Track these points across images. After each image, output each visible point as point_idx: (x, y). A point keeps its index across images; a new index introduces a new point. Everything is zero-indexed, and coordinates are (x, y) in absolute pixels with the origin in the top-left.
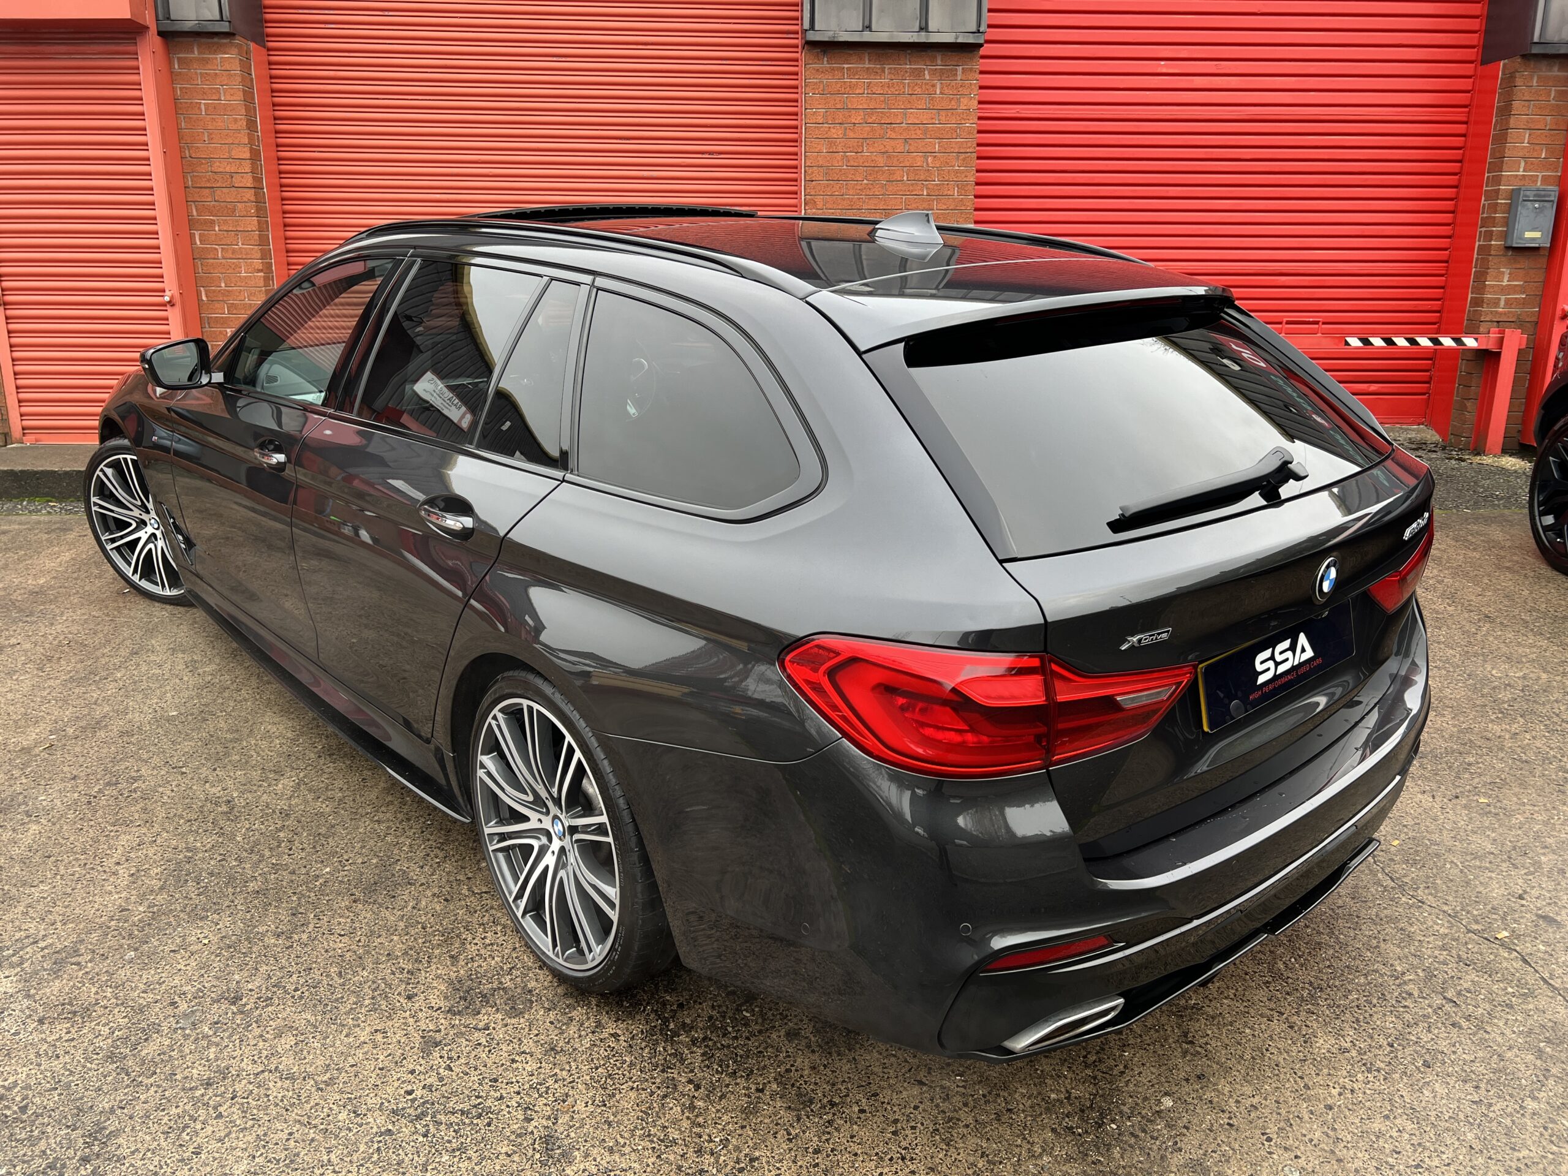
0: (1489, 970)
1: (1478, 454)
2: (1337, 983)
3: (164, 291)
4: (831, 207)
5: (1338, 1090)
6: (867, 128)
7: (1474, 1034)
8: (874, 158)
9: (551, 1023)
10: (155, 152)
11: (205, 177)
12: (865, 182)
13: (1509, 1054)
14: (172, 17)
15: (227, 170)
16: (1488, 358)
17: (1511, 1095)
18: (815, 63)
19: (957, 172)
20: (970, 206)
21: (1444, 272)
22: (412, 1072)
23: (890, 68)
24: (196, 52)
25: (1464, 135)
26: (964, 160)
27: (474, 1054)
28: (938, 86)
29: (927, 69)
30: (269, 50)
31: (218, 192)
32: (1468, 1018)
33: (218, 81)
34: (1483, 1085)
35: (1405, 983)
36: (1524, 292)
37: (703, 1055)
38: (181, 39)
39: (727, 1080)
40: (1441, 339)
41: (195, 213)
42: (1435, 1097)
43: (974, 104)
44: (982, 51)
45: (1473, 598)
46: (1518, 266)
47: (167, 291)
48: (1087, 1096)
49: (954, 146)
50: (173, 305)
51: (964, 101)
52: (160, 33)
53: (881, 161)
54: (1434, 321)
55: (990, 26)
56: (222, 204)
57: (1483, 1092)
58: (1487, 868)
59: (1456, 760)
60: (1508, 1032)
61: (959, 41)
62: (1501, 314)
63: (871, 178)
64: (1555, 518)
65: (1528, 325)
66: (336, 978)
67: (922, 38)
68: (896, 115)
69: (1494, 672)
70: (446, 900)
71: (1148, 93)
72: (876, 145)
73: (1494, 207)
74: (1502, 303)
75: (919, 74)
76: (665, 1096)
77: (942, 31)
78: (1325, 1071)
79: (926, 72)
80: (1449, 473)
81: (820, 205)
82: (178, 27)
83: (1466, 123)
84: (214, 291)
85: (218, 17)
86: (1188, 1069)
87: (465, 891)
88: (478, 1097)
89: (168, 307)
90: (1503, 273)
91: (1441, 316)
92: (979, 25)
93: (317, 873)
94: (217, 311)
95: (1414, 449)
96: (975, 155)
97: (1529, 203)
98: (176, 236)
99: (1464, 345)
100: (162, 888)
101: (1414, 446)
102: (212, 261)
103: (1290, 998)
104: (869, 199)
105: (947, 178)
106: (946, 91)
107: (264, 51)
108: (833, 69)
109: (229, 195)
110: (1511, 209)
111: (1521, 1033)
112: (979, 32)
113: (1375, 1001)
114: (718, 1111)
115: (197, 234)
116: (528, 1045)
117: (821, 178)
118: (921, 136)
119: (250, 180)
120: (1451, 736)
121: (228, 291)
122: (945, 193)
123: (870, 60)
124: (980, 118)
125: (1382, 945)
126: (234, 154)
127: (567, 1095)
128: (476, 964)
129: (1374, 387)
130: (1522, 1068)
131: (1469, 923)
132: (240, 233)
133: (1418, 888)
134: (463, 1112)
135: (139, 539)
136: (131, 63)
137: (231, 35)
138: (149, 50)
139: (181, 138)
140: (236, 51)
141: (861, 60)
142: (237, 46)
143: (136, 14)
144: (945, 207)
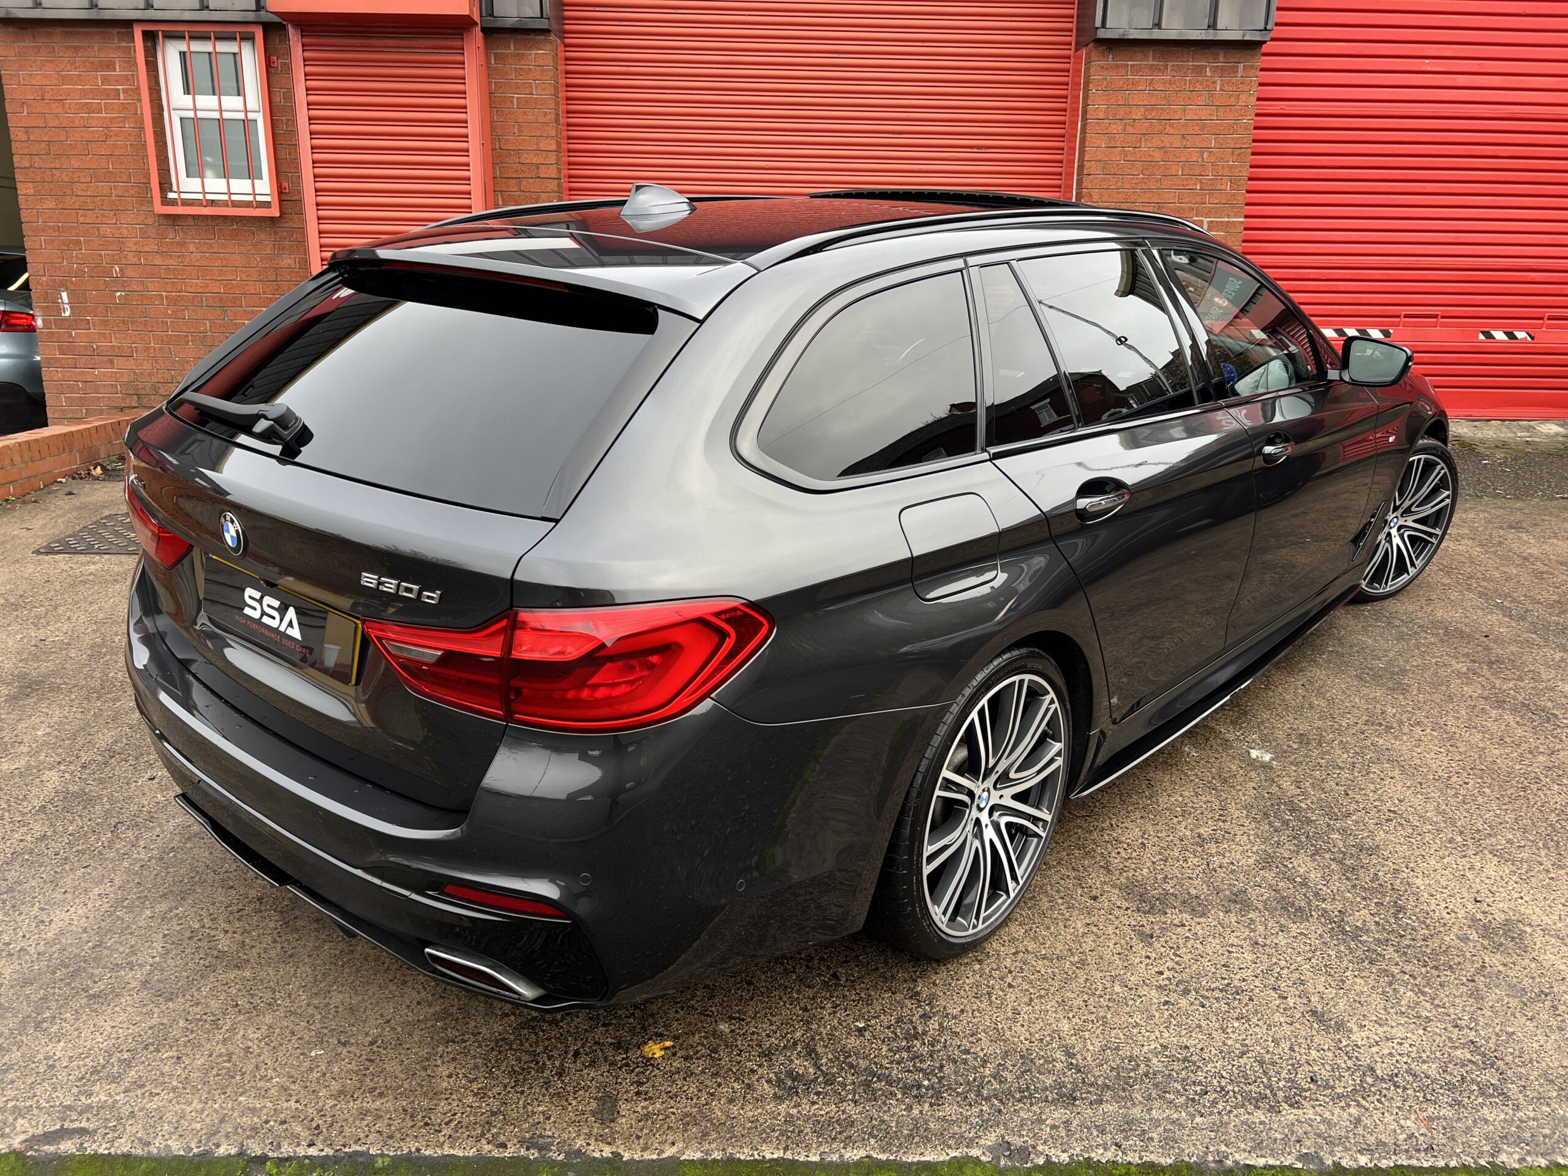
4: (1106, 200)
6: (1147, 124)
8: (1151, 153)
10: (474, 145)
11: (512, 168)
12: (1141, 176)
14: (495, 15)
15: (534, 161)
18: (1101, 60)
19: (1231, 167)
20: (1242, 201)
22: (1148, 957)
23: (1173, 65)
24: (512, 48)
26: (1239, 155)
27: (1189, 944)
28: (1219, 82)
29: (1208, 65)
30: (566, 46)
33: (531, 76)
38: (499, 36)
43: (1253, 101)
44: (1265, 48)
49: (1229, 141)
51: (1243, 97)
52: (483, 30)
55: (1277, 24)
56: (527, 194)
61: (1246, 38)
63: (1147, 173)
67: (1210, 35)
68: (1175, 111)
71: (1411, 90)
72: (1154, 140)
75: (1200, 71)
77: (1230, 28)
79: (1208, 69)
81: (1095, 197)
82: (499, 25)
85: (539, 15)
88: (1223, 978)
92: (1266, 23)
96: (1250, 151)
104: (1144, 193)
105: (1220, 173)
106: (1226, 88)
107: (563, 49)
108: (1117, 66)
112: (1266, 29)
117: (1098, 173)
118: (1199, 132)
119: (554, 171)
122: (1218, 188)
123: (1154, 58)
124: (1257, 115)
126: (542, 146)
136: (459, 58)
137: (546, 31)
138: (474, 44)
139: (493, 129)
140: (548, 47)
141: (1146, 57)
142: (551, 42)
143: (471, 10)
144: (1217, 201)
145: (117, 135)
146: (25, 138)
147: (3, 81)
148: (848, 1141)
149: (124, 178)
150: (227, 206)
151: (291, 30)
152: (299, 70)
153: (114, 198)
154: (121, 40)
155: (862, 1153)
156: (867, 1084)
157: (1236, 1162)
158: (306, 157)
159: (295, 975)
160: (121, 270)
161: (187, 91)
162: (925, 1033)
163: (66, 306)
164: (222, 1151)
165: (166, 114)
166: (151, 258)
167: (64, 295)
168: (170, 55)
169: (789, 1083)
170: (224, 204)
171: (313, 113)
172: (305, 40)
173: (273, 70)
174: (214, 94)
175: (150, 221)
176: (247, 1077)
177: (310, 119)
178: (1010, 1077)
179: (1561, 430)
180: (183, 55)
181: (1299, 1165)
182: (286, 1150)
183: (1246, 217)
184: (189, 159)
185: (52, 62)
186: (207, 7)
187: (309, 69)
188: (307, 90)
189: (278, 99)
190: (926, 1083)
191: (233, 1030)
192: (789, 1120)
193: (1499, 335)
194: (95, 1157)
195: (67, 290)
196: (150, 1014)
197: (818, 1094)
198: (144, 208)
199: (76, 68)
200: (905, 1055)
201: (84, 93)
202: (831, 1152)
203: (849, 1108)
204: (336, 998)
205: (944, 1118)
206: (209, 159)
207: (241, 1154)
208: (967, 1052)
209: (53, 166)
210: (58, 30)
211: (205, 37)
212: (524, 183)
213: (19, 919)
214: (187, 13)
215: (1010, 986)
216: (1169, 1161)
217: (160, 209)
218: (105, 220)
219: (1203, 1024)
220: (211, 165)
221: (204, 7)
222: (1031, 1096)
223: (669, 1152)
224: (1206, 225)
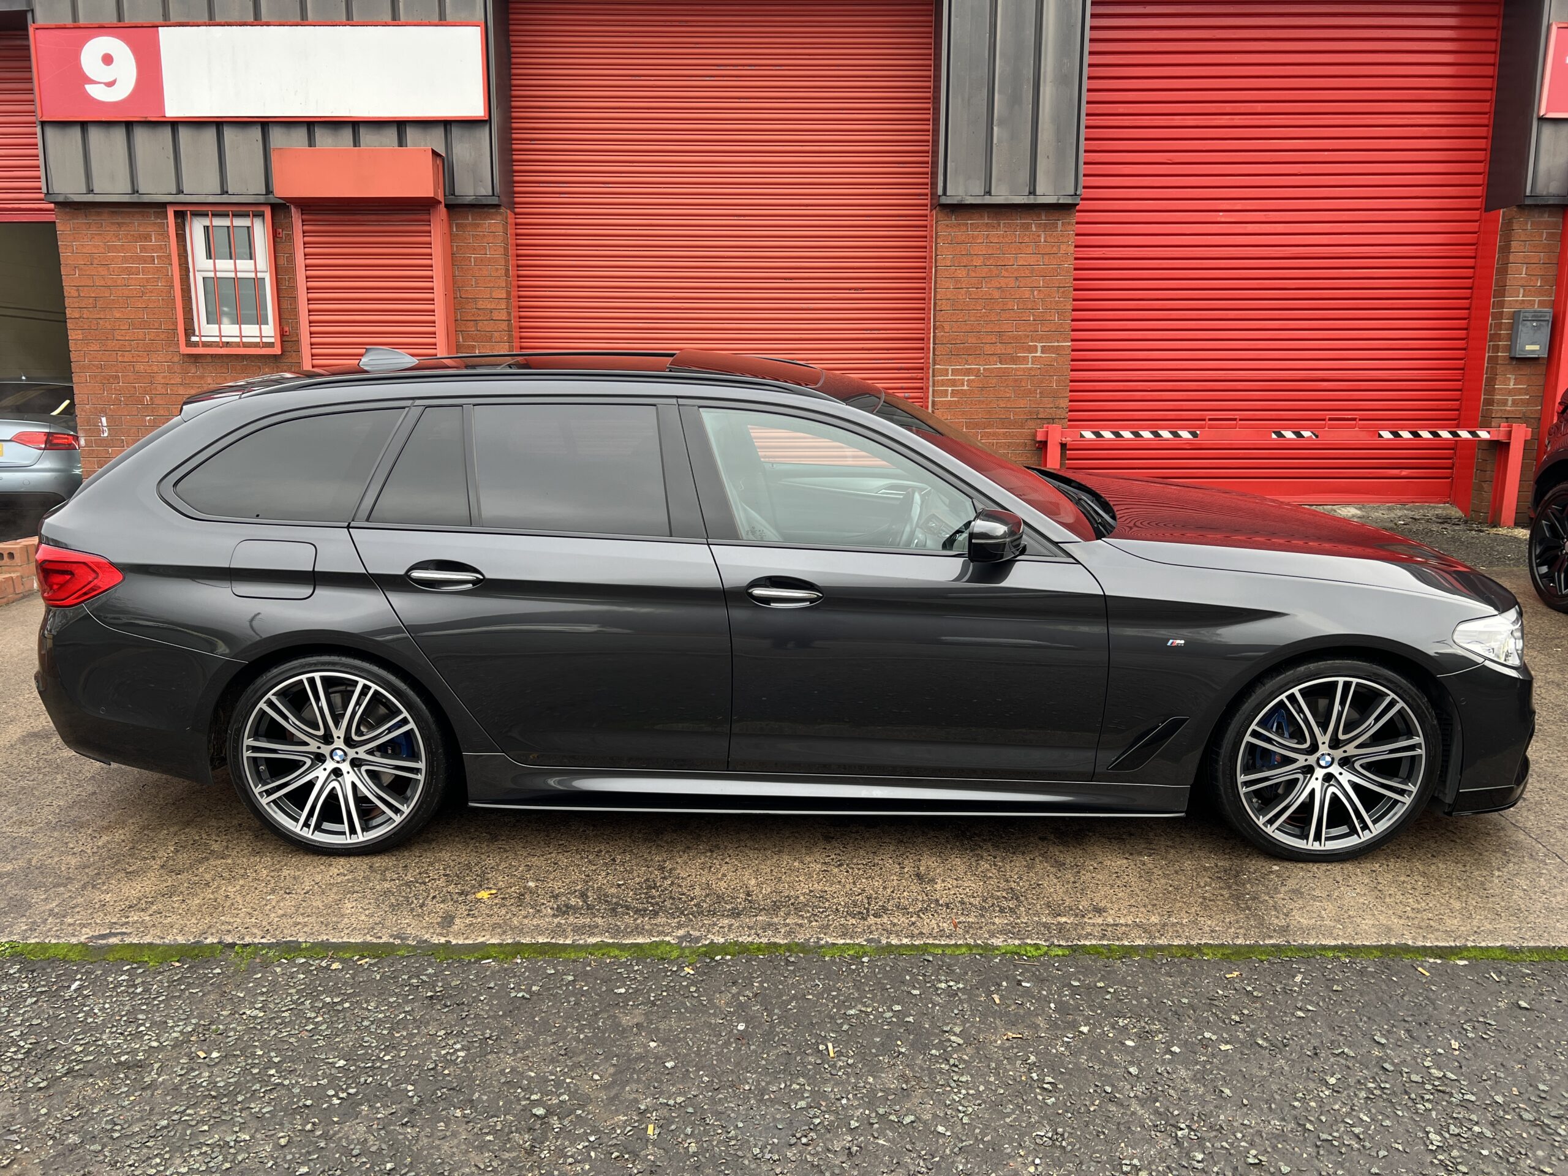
1: (1495, 526)
4: (956, 330)
6: (986, 269)
8: (991, 292)
10: (439, 295)
11: (470, 312)
12: (986, 310)
14: (456, 195)
15: (488, 307)
16: (1500, 448)
18: (945, 220)
19: (1058, 301)
20: (1068, 328)
21: (1460, 378)
23: (1005, 223)
24: (471, 220)
25: (1473, 268)
26: (1063, 292)
28: (1043, 236)
29: (1033, 223)
30: (516, 214)
33: (485, 240)
36: (1527, 394)
38: (459, 210)
39: (1011, 855)
40: (1459, 433)
41: (461, 340)
43: (1072, 249)
44: (1078, 208)
46: (1522, 373)
49: (1054, 282)
51: (1063, 247)
52: (446, 206)
53: (997, 294)
54: (1453, 417)
55: (1084, 189)
56: (483, 332)
61: (1060, 202)
62: (1509, 411)
63: (990, 308)
64: (1549, 568)
65: (1533, 420)
67: (1031, 200)
68: (1009, 259)
71: (1210, 237)
72: (993, 282)
73: (1499, 326)
74: (1510, 403)
75: (1027, 227)
77: (1046, 193)
79: (1033, 225)
80: (1470, 541)
81: (947, 328)
82: (459, 202)
83: (1474, 258)
85: (491, 194)
90: (1510, 378)
91: (1460, 414)
92: (1076, 190)
95: (1441, 523)
96: (1072, 289)
97: (1528, 323)
99: (1479, 437)
101: (1440, 521)
105: (1049, 307)
106: (1049, 240)
107: (514, 216)
108: (959, 224)
109: (488, 326)
110: (1513, 327)
112: (1076, 195)
118: (1031, 275)
119: (505, 314)
122: (1048, 319)
123: (988, 218)
124: (1076, 259)
126: (494, 295)
129: (1405, 472)
136: (427, 228)
137: (497, 206)
138: (439, 219)
139: (454, 283)
140: (499, 217)
141: (982, 217)
142: (501, 214)
143: (435, 192)
144: (1047, 329)
145: (151, 292)
146: (76, 294)
147: (60, 250)
148: (592, 934)
149: (156, 325)
150: (239, 347)
151: (293, 209)
152: (299, 239)
153: (147, 341)
154: (157, 218)
155: (599, 939)
156: (614, 910)
157: (827, 942)
158: (303, 307)
159: (260, 862)
160: (151, 399)
161: (209, 256)
162: (660, 886)
163: (105, 428)
164: (208, 941)
165: (191, 274)
166: (176, 389)
167: (104, 420)
168: (196, 229)
169: (564, 909)
170: (237, 345)
171: (309, 273)
172: (304, 217)
173: (278, 240)
174: (231, 258)
175: (176, 359)
176: (226, 909)
177: (307, 278)
178: (705, 905)
179: (1358, 512)
180: (206, 228)
181: (865, 943)
182: (248, 940)
183: (1072, 340)
184: (210, 309)
185: (100, 234)
186: (227, 192)
187: (307, 239)
188: (305, 255)
189: (282, 261)
190: (651, 908)
191: (219, 887)
192: (559, 925)
193: (1289, 435)
194: (131, 945)
195: (106, 415)
196: (166, 881)
197: (581, 914)
198: (171, 349)
199: (119, 240)
200: (643, 896)
201: (125, 259)
202: (581, 939)
203: (599, 921)
204: (285, 872)
205: (656, 924)
206: (225, 309)
207: (219, 943)
208: (683, 894)
209: (98, 316)
210: (107, 210)
211: (225, 215)
212: (480, 324)
213: (79, 836)
214: (211, 197)
215: (726, 863)
216: (786, 941)
217: (185, 350)
218: (139, 359)
219: (843, 880)
220: (226, 314)
221: (224, 192)
222: (714, 913)
223: (480, 940)
224: (1039, 349)
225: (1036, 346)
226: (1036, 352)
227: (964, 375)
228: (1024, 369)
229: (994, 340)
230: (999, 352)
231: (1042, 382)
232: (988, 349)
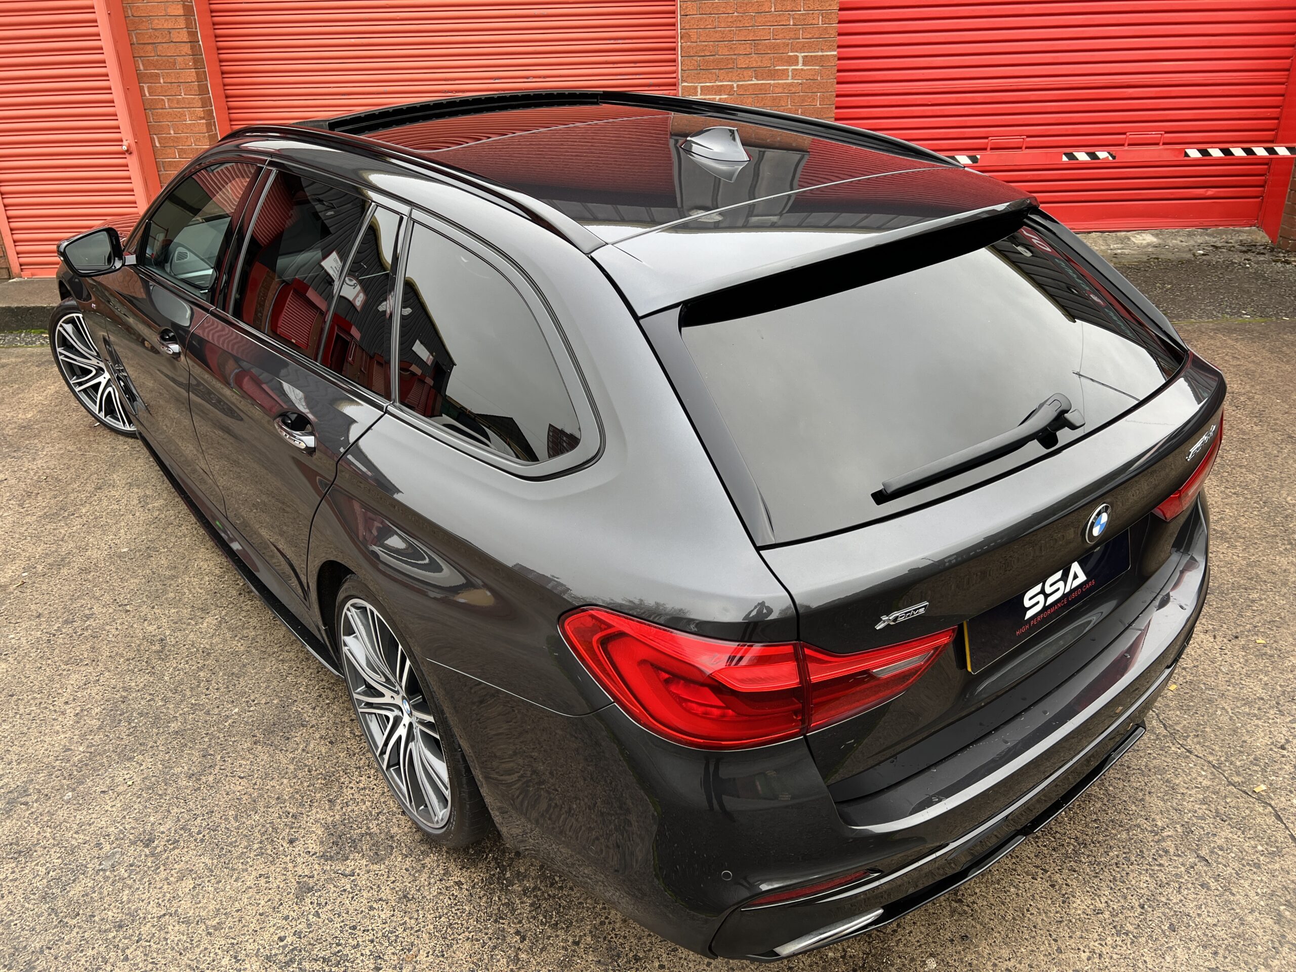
0: (1242, 827)
2: (1101, 838)
3: (122, 141)
4: (704, 39)
5: (1087, 954)
7: (1220, 896)
9: (407, 870)
11: (147, 34)
12: (736, 14)
13: (1250, 918)
15: (165, 26)
17: (1246, 963)
20: (834, 33)
21: (1284, 80)
22: (286, 918)
27: (339, 900)
31: (160, 47)
32: (1217, 878)
34: (1221, 952)
35: (1163, 839)
37: (532, 905)
39: (549, 931)
40: (1277, 149)
41: (142, 67)
42: (1175, 963)
45: (1280, 416)
47: (124, 141)
48: (861, 955)
50: (131, 153)
54: (1272, 127)
56: (164, 58)
57: (1220, 958)
58: (1255, 715)
59: (1241, 596)
60: (1252, 894)
66: (233, 822)
69: (1289, 498)
70: (331, 742)
76: (495, 947)
78: (1078, 933)
81: (694, 37)
84: (165, 138)
86: (954, 929)
87: (348, 734)
88: (338, 945)
89: (127, 155)
93: (227, 713)
94: (169, 156)
98: (127, 90)
100: (100, 728)
102: (160, 110)
103: (1055, 855)
104: (740, 31)
105: (812, 8)
109: (170, 50)
111: (1264, 895)
113: (1133, 859)
114: (538, 963)
115: (145, 86)
116: (386, 893)
117: (695, 13)
119: (186, 35)
120: (1240, 570)
121: (177, 138)
125: (1147, 798)
126: (170, 11)
127: (412, 944)
128: (349, 809)
129: (1211, 192)
130: (1260, 932)
131: (1231, 775)
132: (181, 85)
133: (1188, 736)
134: (324, 960)
135: (99, 383)
144: (810, 36)
179: (1154, 240)
183: (839, 47)
193: (1081, 156)
224: (801, 61)
225: (797, 57)
226: (797, 64)
227: (715, 94)
228: (783, 84)
229: (748, 51)
230: (754, 65)
231: (803, 101)
232: (742, 62)
